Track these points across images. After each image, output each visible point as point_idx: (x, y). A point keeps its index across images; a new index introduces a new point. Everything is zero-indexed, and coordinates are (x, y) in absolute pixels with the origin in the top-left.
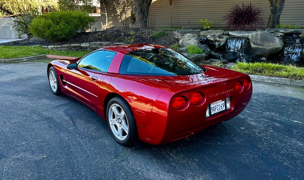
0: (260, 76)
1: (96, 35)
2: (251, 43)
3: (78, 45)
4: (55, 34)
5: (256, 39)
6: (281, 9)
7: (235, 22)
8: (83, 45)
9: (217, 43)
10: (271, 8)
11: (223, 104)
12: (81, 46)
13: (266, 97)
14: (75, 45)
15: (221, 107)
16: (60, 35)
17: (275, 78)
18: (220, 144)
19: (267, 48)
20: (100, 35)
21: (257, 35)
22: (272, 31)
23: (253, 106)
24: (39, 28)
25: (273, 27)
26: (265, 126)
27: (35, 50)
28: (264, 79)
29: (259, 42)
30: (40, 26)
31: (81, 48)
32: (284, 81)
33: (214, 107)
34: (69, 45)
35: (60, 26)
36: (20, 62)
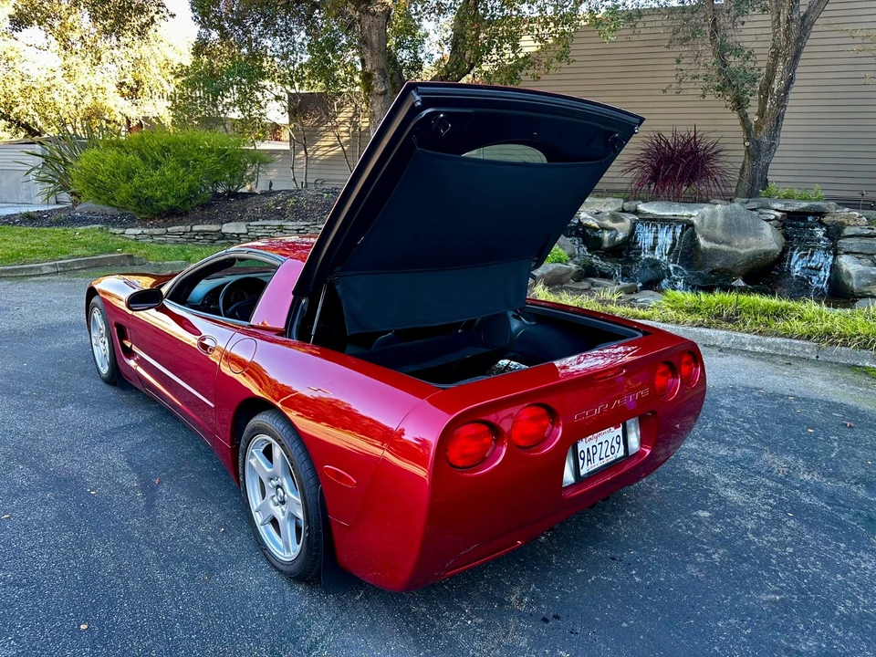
0: (733, 334)
1: (270, 202)
2: (699, 236)
3: (214, 228)
4: (145, 194)
5: (712, 225)
6: (772, 147)
7: (654, 179)
8: (229, 228)
9: (606, 235)
10: (747, 144)
12: (223, 231)
13: (756, 399)
14: (205, 228)
16: (160, 200)
17: (773, 339)
19: (742, 252)
20: (281, 201)
21: (714, 214)
22: (754, 205)
24: (100, 177)
25: (751, 194)
26: (770, 505)
27: (84, 239)
28: (743, 340)
29: (719, 233)
30: (103, 172)
31: (224, 236)
32: (799, 349)
34: (189, 227)
35: (163, 174)
36: (31, 276)
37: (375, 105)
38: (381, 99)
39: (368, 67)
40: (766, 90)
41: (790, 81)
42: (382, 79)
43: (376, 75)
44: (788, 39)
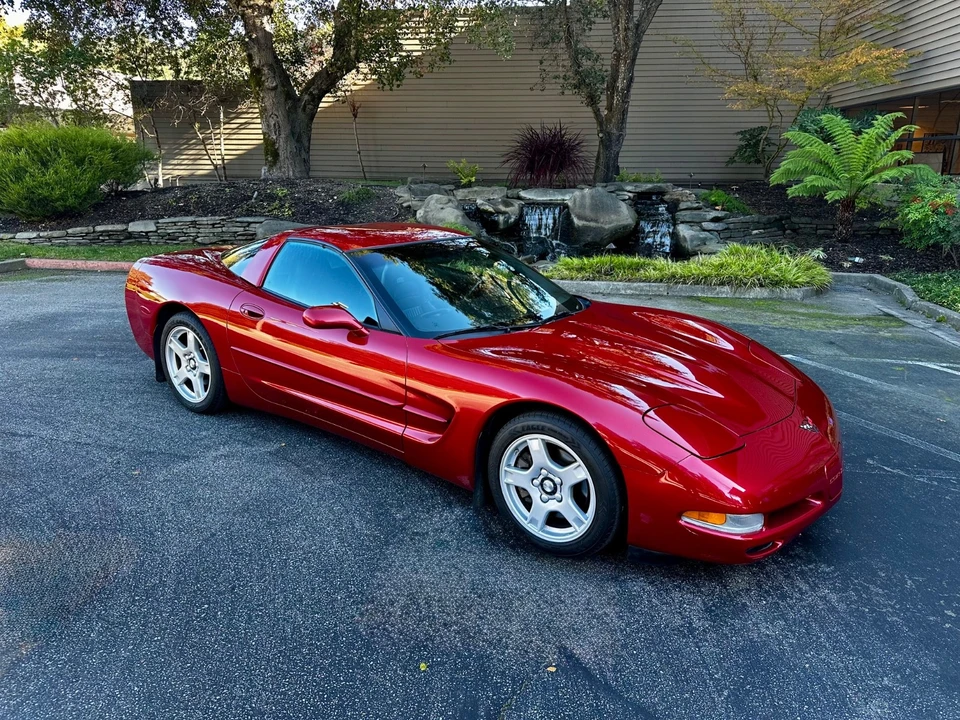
0: (611, 283)
1: (169, 198)
2: (573, 216)
3: (119, 227)
4: (40, 194)
5: (582, 206)
6: (620, 138)
7: (531, 168)
8: (135, 227)
9: (501, 218)
10: (601, 135)
12: (130, 230)
14: (110, 228)
16: (57, 200)
17: (638, 284)
19: (607, 227)
20: (180, 198)
21: (583, 197)
22: (612, 188)
25: (607, 180)
29: (588, 213)
31: (130, 235)
32: (656, 289)
34: (91, 228)
37: (266, 100)
38: (273, 94)
39: (256, 63)
40: (612, 87)
41: (631, 80)
42: (272, 74)
43: (266, 70)
44: (627, 44)
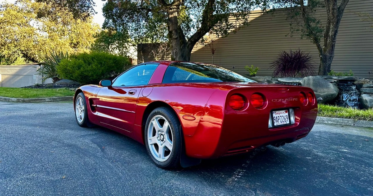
4: (85, 74)
5: (309, 84)
6: (331, 58)
7: (284, 69)
10: (321, 56)
11: (287, 116)
13: (329, 134)
15: (285, 119)
16: (90, 77)
17: (335, 118)
18: (284, 170)
19: (322, 94)
21: (309, 79)
22: (326, 77)
23: (317, 141)
24: (68, 68)
25: (325, 74)
26: (335, 157)
27: (60, 92)
28: (323, 119)
29: (312, 87)
30: (69, 66)
32: (346, 122)
33: (276, 117)
35: (92, 67)
36: (42, 102)
37: (173, 43)
38: (176, 40)
39: (171, 29)
40: (327, 36)
41: (336, 32)
42: (176, 33)
43: (174, 32)
44: (333, 16)
